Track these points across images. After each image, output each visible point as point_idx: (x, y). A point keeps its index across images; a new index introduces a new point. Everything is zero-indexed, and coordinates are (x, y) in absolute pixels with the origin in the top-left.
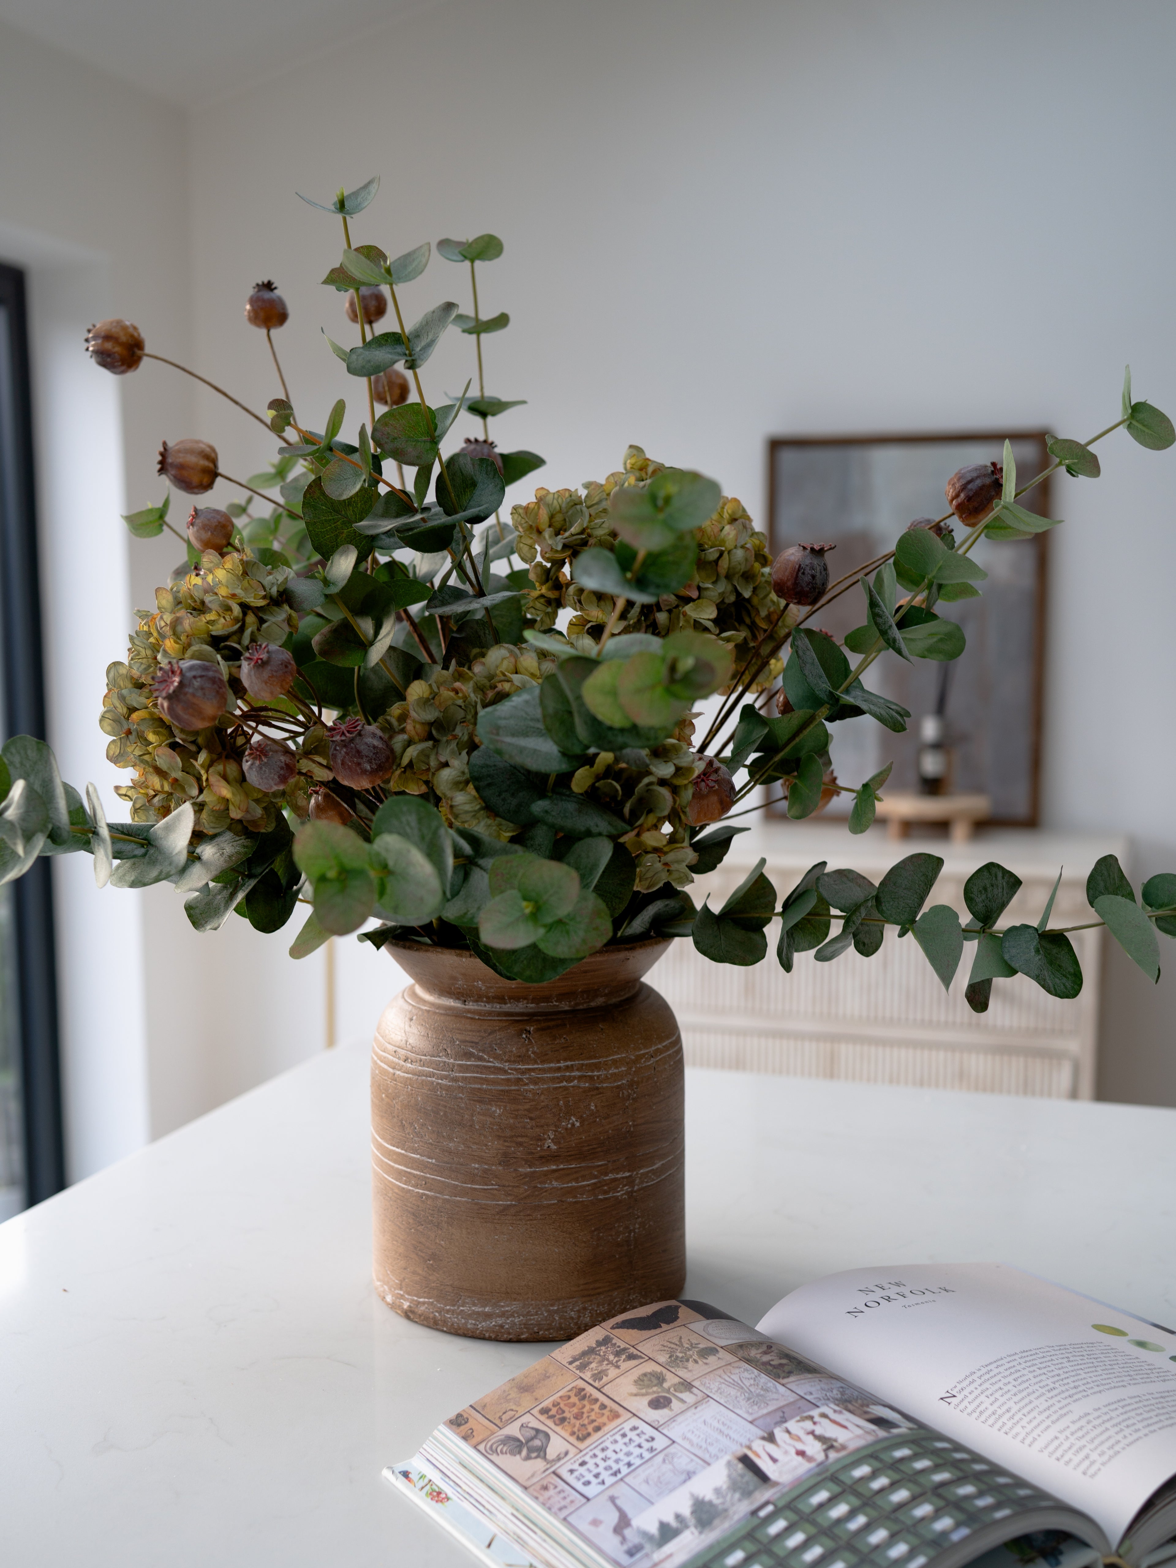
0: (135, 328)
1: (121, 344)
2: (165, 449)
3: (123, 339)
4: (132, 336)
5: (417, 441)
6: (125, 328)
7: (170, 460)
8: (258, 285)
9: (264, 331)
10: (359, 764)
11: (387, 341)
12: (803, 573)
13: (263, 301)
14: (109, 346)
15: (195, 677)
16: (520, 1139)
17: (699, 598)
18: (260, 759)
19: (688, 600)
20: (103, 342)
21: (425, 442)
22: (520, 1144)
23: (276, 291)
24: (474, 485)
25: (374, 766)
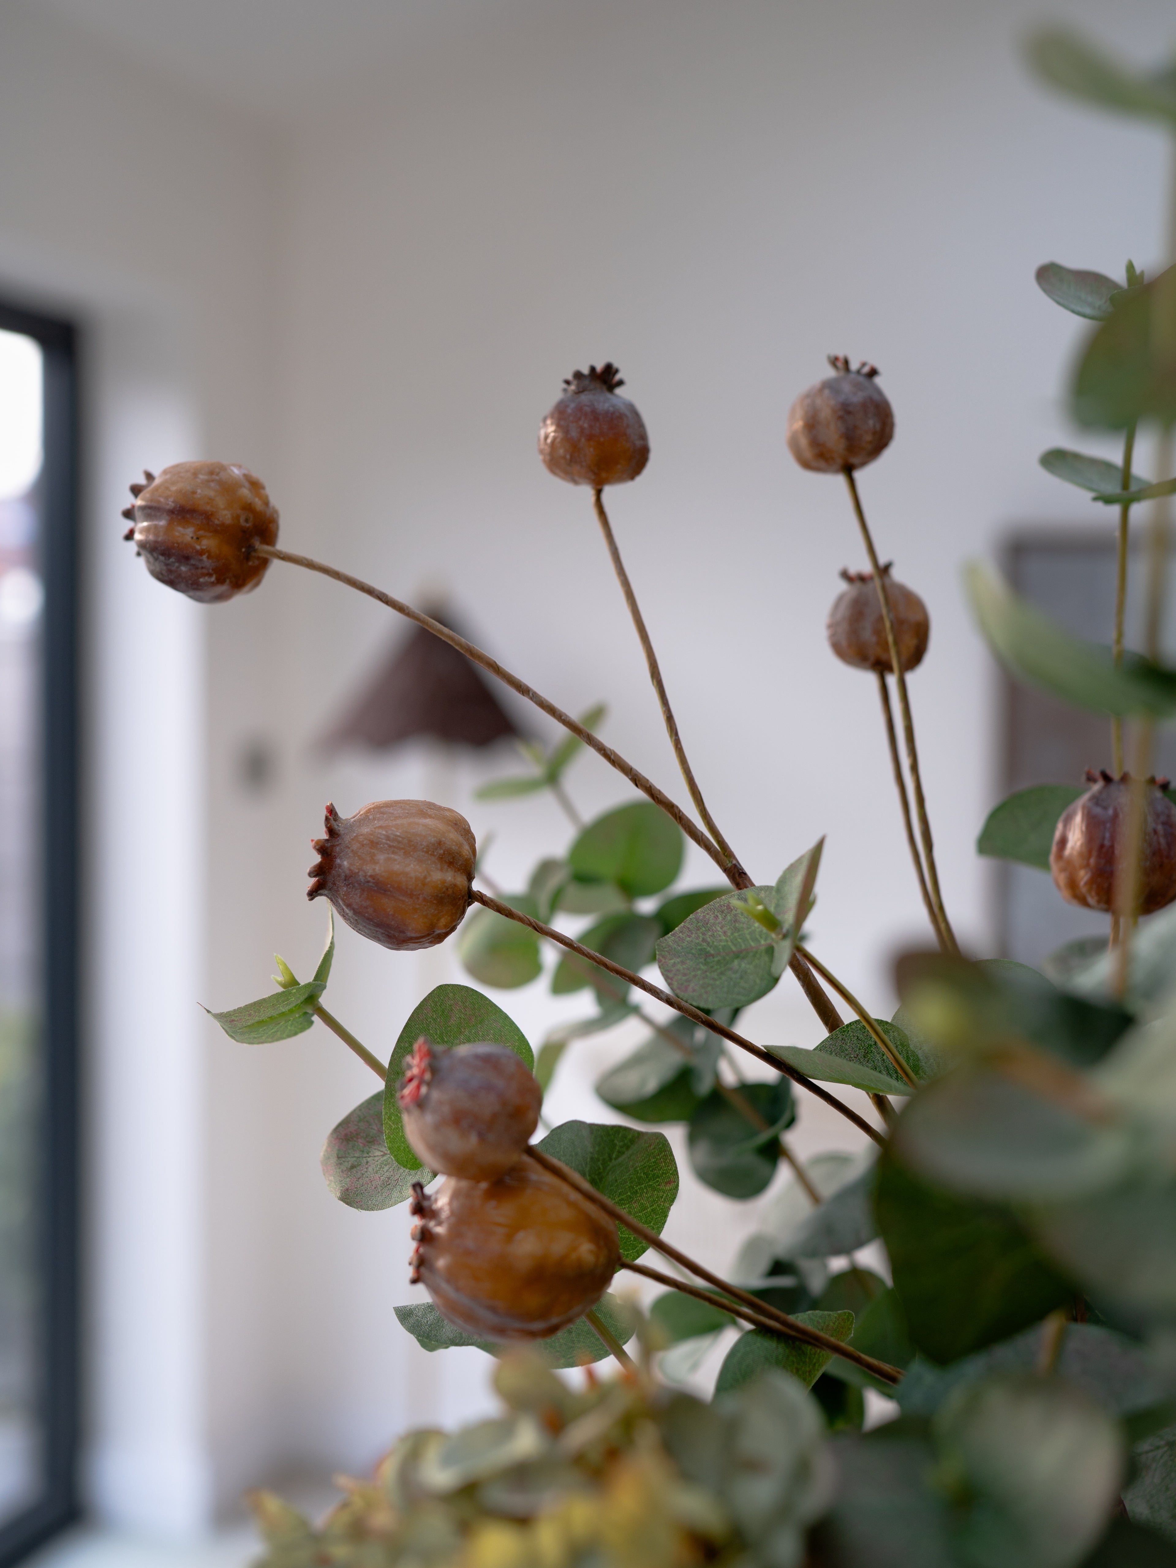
0: (256, 485)
1: (220, 531)
2: (331, 832)
3: (225, 516)
4: (248, 508)
6: (228, 488)
7: (345, 863)
8: (578, 375)
13: (595, 416)
14: (186, 534)
20: (171, 523)
23: (619, 391)
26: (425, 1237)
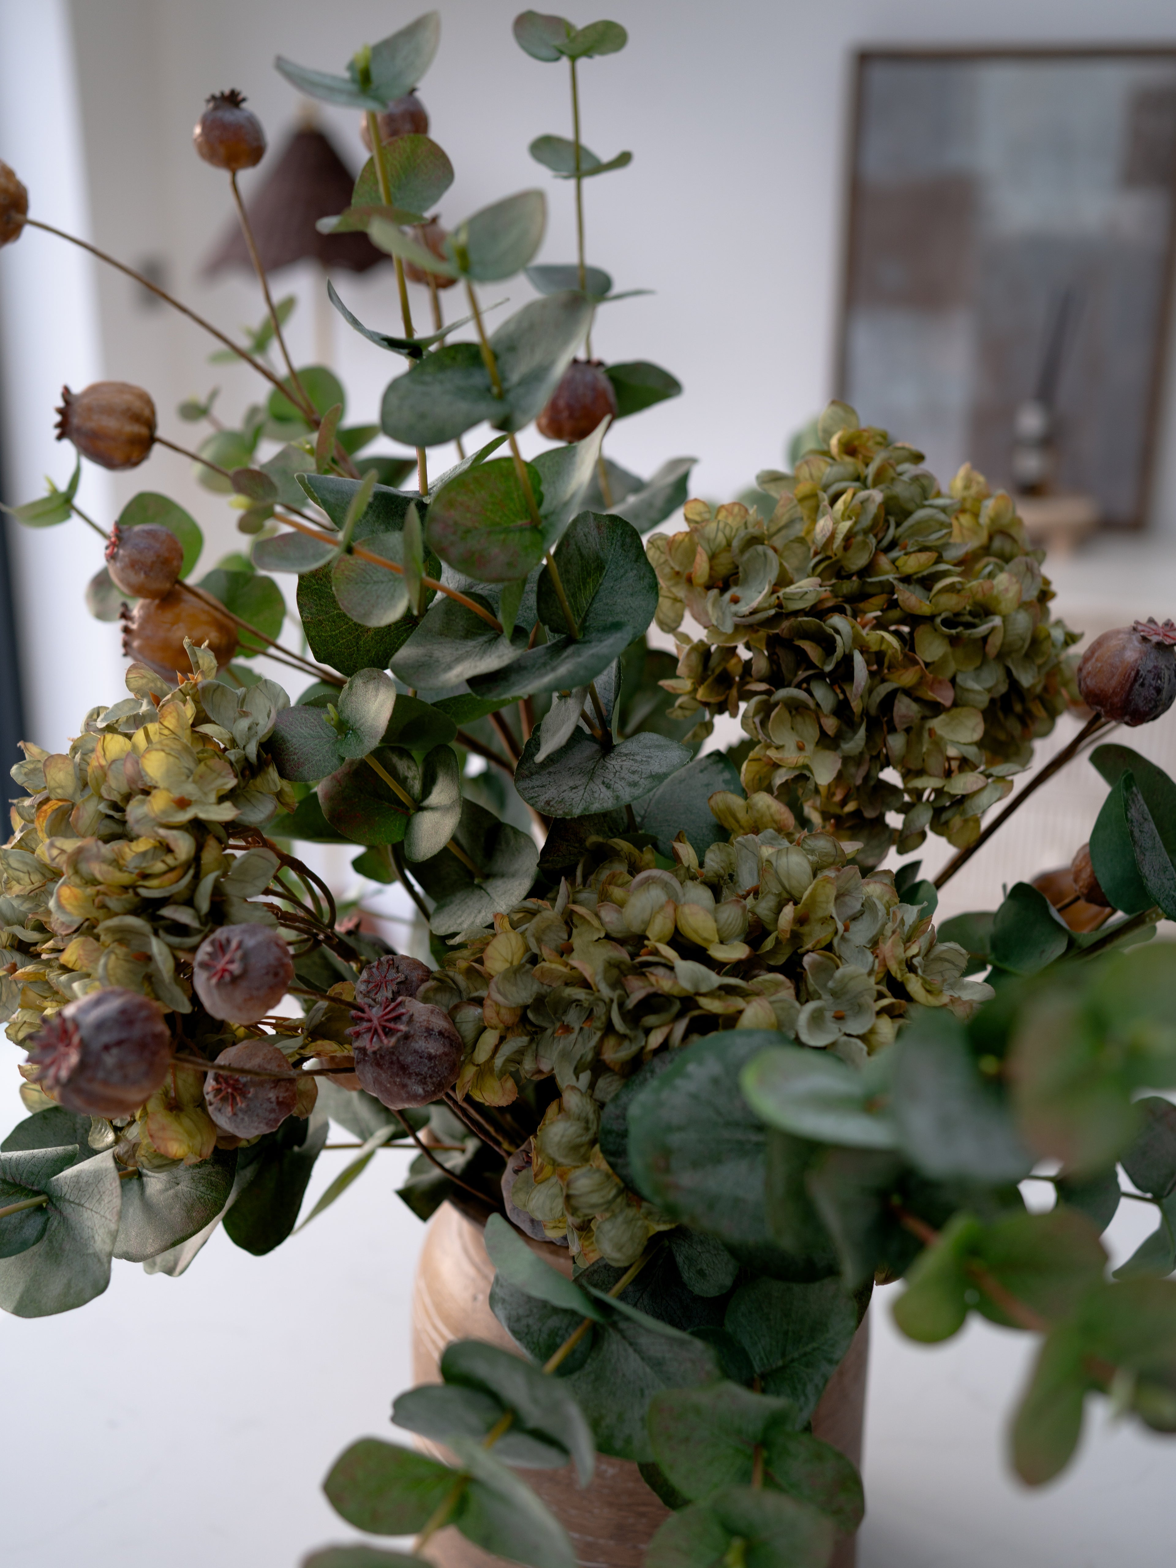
2: (67, 401)
5: (507, 531)
8: (214, 96)
9: (224, 175)
10: (404, 1086)
11: (454, 359)
12: (1142, 685)
13: (224, 126)
15: (107, 1048)
16: (643, 1509)
17: (955, 704)
18: (234, 1103)
19: (936, 709)
21: (521, 530)
22: (643, 1515)
23: (244, 105)
24: (600, 566)
25: (430, 1088)
26: (126, 630)
